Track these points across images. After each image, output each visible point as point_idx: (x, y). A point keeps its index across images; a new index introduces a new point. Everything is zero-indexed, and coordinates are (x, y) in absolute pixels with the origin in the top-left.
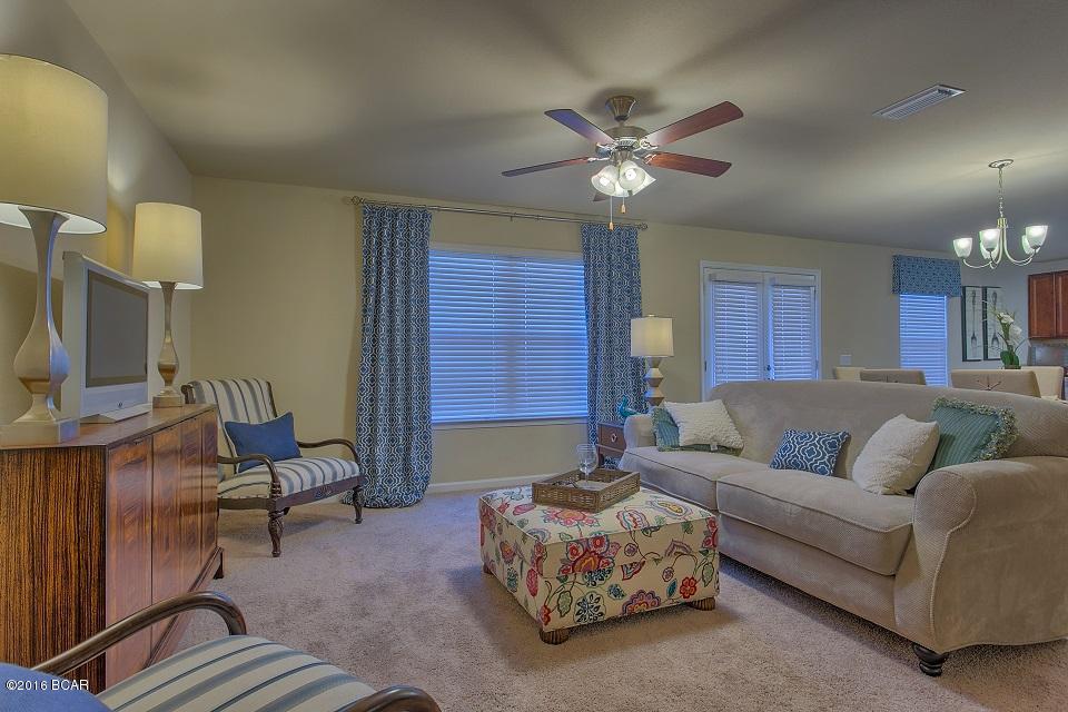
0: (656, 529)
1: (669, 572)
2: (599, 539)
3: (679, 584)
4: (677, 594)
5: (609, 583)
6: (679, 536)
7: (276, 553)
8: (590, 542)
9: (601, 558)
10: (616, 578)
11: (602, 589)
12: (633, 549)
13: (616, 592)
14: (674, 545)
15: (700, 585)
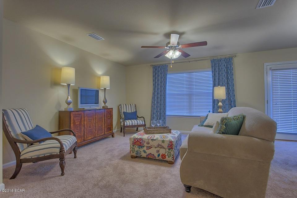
0: (155, 140)
1: (158, 151)
2: (141, 139)
3: (161, 155)
4: (160, 157)
5: (143, 149)
6: (160, 143)
7: (124, 136)
8: (139, 139)
9: (141, 143)
10: (145, 148)
11: (141, 150)
12: (148, 143)
13: (145, 152)
14: (159, 145)
15: (167, 157)
